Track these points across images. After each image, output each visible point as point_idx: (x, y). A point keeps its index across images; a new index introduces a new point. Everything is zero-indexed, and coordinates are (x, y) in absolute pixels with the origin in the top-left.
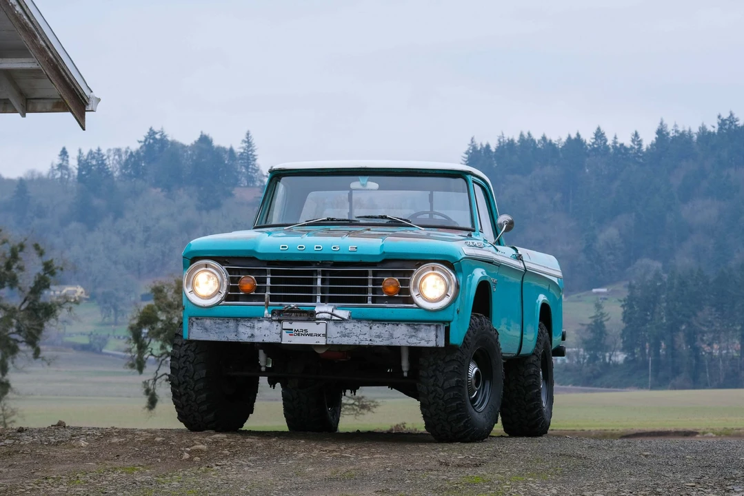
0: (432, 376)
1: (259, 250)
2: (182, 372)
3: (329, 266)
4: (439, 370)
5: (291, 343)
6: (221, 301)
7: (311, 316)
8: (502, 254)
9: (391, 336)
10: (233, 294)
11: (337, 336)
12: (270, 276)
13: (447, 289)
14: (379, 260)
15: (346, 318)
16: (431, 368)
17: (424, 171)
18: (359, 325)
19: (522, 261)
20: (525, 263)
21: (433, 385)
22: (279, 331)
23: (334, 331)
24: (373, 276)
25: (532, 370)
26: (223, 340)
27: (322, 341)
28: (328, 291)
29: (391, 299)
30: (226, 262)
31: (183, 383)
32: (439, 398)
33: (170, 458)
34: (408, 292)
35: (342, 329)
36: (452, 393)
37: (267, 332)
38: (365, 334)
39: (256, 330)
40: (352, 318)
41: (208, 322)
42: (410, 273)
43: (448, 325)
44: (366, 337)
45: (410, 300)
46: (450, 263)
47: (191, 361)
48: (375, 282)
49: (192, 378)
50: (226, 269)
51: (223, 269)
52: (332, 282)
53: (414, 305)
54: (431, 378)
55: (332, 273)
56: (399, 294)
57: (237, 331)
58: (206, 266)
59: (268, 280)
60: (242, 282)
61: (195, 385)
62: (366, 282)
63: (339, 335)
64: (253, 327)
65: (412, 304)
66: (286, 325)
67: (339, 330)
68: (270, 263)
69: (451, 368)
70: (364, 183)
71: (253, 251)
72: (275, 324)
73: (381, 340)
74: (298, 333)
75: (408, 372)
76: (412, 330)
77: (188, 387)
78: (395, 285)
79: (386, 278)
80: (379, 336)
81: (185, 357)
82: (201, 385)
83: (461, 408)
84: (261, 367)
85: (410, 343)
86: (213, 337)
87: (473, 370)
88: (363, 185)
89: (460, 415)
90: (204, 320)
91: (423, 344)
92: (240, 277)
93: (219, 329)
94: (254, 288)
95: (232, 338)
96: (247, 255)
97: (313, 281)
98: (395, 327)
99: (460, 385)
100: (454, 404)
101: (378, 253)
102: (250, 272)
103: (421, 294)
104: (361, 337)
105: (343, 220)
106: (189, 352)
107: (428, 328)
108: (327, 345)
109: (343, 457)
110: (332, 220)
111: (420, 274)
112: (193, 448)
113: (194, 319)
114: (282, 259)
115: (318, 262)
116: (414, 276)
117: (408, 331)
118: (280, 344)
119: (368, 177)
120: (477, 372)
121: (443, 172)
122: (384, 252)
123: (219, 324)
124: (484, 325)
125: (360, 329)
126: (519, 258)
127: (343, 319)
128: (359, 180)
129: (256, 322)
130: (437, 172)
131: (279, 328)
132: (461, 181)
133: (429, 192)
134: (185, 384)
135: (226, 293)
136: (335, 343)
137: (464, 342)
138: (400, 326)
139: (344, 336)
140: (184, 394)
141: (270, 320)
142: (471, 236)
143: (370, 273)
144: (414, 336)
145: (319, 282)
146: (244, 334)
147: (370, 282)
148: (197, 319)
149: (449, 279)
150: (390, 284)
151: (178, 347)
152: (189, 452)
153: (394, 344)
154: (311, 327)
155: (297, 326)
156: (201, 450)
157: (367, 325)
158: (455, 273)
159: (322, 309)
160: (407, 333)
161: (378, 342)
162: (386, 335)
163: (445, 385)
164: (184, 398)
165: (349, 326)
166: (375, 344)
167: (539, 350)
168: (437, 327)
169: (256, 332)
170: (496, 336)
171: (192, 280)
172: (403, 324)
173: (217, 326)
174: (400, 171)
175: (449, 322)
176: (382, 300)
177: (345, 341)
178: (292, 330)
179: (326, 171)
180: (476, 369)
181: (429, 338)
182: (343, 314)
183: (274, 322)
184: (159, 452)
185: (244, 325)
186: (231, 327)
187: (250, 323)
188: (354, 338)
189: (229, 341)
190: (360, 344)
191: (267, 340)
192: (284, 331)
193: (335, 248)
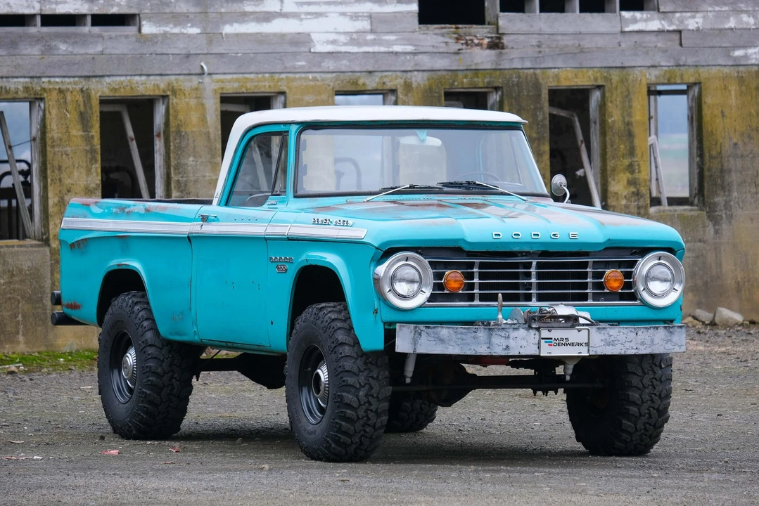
5: (552, 355)
6: (425, 302)
7: (574, 322)
9: (653, 342)
11: (602, 345)
12: (477, 270)
13: (674, 282)
14: (601, 248)
22: (537, 341)
23: (597, 338)
24: (594, 268)
27: (584, 352)
30: (427, 254)
35: (606, 337)
37: (524, 343)
38: (631, 341)
39: (511, 340)
41: (444, 332)
42: (632, 264)
44: (632, 344)
46: (673, 251)
48: (595, 275)
50: (429, 262)
51: (426, 262)
53: (638, 303)
57: (490, 342)
58: (406, 259)
59: (476, 276)
60: (447, 278)
63: (603, 343)
64: (508, 337)
66: (545, 333)
67: (603, 337)
70: (423, 137)
71: (462, 241)
72: (532, 332)
73: (644, 347)
74: (559, 342)
78: (619, 278)
79: (608, 271)
80: (643, 343)
84: (405, 378)
88: (421, 141)
92: (444, 272)
93: (463, 339)
94: (462, 286)
96: (451, 245)
101: (602, 240)
103: (646, 289)
104: (627, 345)
108: (589, 357)
110: (415, 187)
111: (646, 264)
114: (494, 249)
116: (638, 267)
118: (539, 356)
122: (609, 240)
123: (461, 333)
125: (625, 335)
129: (511, 330)
131: (537, 336)
135: (431, 293)
136: (598, 353)
138: (658, 329)
139: (609, 344)
141: (529, 328)
143: (591, 264)
145: (535, 276)
146: (498, 346)
150: (613, 277)
153: (654, 352)
154: (572, 335)
155: (556, 334)
157: (633, 330)
160: (664, 337)
162: (648, 342)
165: (614, 331)
166: (640, 352)
169: (512, 343)
173: (459, 336)
177: (610, 351)
182: (587, 315)
185: (499, 335)
186: (481, 338)
187: (504, 332)
188: (620, 346)
189: (478, 354)
190: (627, 353)
191: (524, 352)
192: (543, 341)
193: (554, 235)
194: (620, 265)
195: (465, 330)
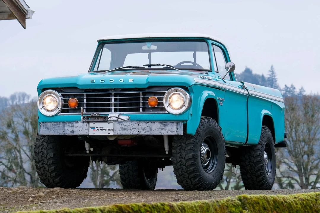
0: (179, 152)
1: (79, 83)
2: (40, 154)
3: (119, 91)
4: (182, 149)
5: (94, 135)
6: (58, 113)
7: (105, 119)
8: (230, 85)
9: (151, 129)
10: (65, 109)
11: (120, 130)
12: (86, 98)
13: (184, 102)
14: (146, 87)
15: (126, 120)
16: (178, 148)
17: (183, 38)
18: (132, 123)
19: (247, 90)
20: (249, 91)
21: (179, 158)
22: (87, 128)
23: (118, 126)
24: (143, 96)
25: (258, 153)
26: (57, 134)
27: (112, 133)
28: (119, 106)
29: (153, 109)
30: (62, 91)
31: (41, 160)
32: (183, 165)
33: (21, 200)
34: (162, 104)
35: (123, 126)
36: (190, 162)
37: (81, 129)
38: (135, 128)
39: (74, 128)
40: (130, 120)
41: (49, 125)
42: (163, 94)
43: (185, 123)
44: (136, 130)
45: (164, 109)
46: (186, 87)
47: (45, 148)
48: (144, 99)
49: (46, 158)
50: (61, 94)
51: (59, 95)
52: (121, 100)
53: (166, 112)
54: (178, 153)
55: (121, 95)
56: (158, 106)
57: (64, 129)
58: (50, 93)
59: (85, 100)
60: (70, 102)
61: (48, 162)
62: (139, 99)
63: (121, 129)
64: (73, 126)
65: (165, 111)
66: (91, 124)
67: (121, 127)
68: (86, 90)
69: (189, 148)
70: (149, 46)
71: (76, 84)
72: (85, 124)
73: (144, 131)
74: (98, 129)
75: (169, 151)
76: (163, 126)
77: (44, 163)
78: (155, 100)
79: (150, 97)
80: (143, 129)
81: (42, 146)
82: (51, 162)
83: (196, 170)
84: (86, 151)
85: (161, 133)
86: (52, 133)
87: (204, 149)
88: (149, 47)
89: (195, 175)
90: (47, 123)
91: (170, 133)
92: (69, 99)
93: (55, 128)
94: (77, 105)
95: (61, 133)
96: (72, 86)
97: (109, 100)
98: (153, 124)
99: (194, 158)
100: (192, 168)
101: (145, 82)
102: (75, 96)
103: (170, 105)
104: (133, 130)
105: (136, 67)
106: (44, 143)
107: (172, 124)
108: (114, 136)
109: (120, 198)
110: (130, 67)
111: (169, 94)
112: (36, 195)
113: (42, 123)
114: (92, 88)
115: (112, 89)
116: (165, 95)
117: (160, 126)
118: (88, 135)
119: (151, 43)
120: (207, 151)
121: (193, 38)
122: (148, 82)
123: (54, 125)
124: (211, 123)
125: (132, 126)
126: (244, 88)
127: (124, 121)
128: (146, 45)
129: (75, 123)
130: (190, 38)
131: (88, 126)
132: (204, 43)
133: (194, 52)
134: (42, 161)
135: (61, 108)
136: (119, 134)
137: (197, 132)
138: (155, 123)
139: (124, 130)
140: (42, 167)
141: (83, 122)
142: (207, 74)
143: (141, 94)
144: (164, 129)
145: (113, 100)
146: (68, 130)
147: (141, 99)
148: (43, 123)
149: (185, 96)
150: (153, 100)
151: (38, 140)
152: (33, 197)
153: (152, 134)
154: (105, 125)
155: (97, 125)
156: (40, 196)
157: (136, 123)
158: (189, 93)
159: (113, 115)
160: (160, 127)
161: (143, 133)
162: (148, 129)
163: (186, 157)
164: (42, 170)
165: (126, 124)
166: (141, 134)
167: (263, 142)
168: (177, 123)
169: (75, 129)
170: (219, 130)
171: (42, 101)
172: (157, 122)
173: (54, 126)
174: (169, 39)
175: (186, 121)
176: (149, 109)
177: (124, 133)
178: (95, 127)
179: (128, 40)
180: (207, 148)
181: (173, 130)
182: (125, 118)
183: (84, 123)
184: (16, 197)
185: (68, 125)
186: (61, 127)
187: (71, 124)
188: (129, 131)
189: (60, 134)
190: (133, 134)
191: (81, 133)
192: (90, 128)
193: (121, 80)
194: (155, 94)
195: (56, 124)
